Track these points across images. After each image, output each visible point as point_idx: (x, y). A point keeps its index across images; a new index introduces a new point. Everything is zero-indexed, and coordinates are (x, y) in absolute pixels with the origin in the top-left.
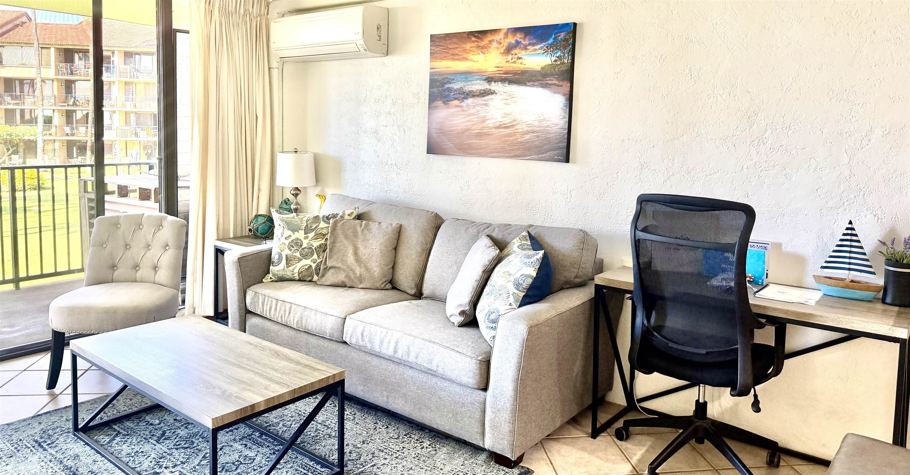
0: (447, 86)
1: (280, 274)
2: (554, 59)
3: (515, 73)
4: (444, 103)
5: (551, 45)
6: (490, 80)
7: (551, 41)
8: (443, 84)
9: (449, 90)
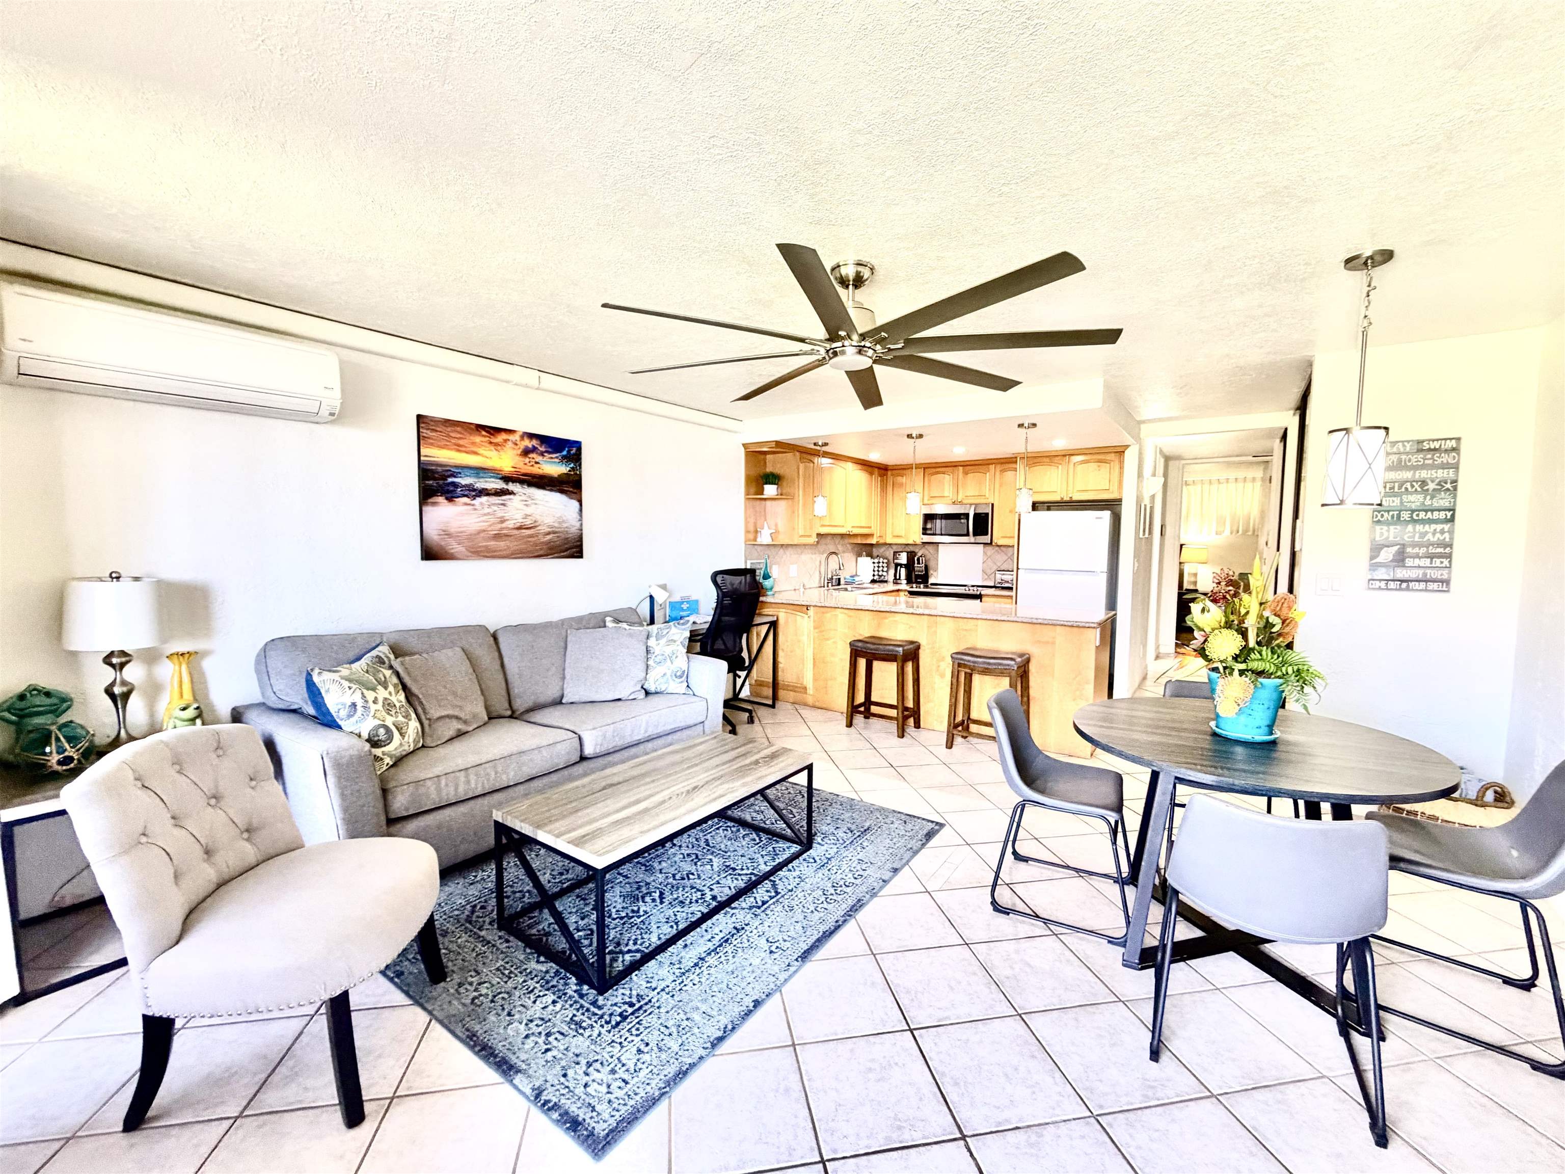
0: (450, 480)
1: (398, 753)
2: (568, 469)
3: (533, 476)
4: (447, 499)
5: (564, 457)
6: (507, 479)
7: (565, 453)
8: (445, 478)
9: (455, 485)
